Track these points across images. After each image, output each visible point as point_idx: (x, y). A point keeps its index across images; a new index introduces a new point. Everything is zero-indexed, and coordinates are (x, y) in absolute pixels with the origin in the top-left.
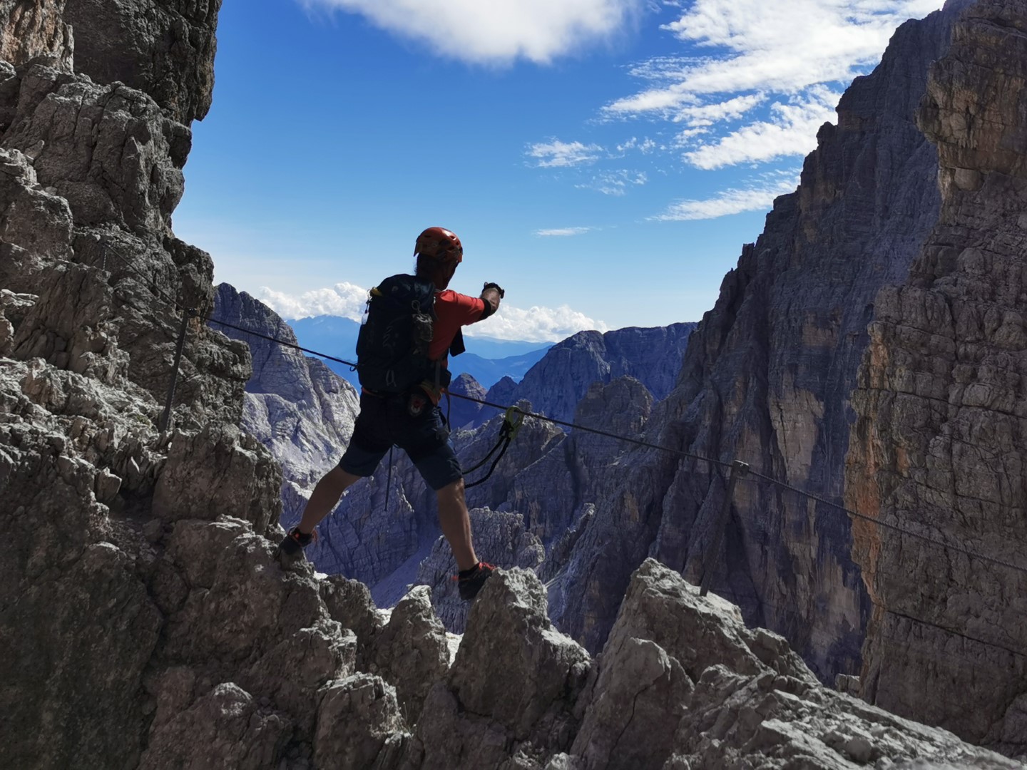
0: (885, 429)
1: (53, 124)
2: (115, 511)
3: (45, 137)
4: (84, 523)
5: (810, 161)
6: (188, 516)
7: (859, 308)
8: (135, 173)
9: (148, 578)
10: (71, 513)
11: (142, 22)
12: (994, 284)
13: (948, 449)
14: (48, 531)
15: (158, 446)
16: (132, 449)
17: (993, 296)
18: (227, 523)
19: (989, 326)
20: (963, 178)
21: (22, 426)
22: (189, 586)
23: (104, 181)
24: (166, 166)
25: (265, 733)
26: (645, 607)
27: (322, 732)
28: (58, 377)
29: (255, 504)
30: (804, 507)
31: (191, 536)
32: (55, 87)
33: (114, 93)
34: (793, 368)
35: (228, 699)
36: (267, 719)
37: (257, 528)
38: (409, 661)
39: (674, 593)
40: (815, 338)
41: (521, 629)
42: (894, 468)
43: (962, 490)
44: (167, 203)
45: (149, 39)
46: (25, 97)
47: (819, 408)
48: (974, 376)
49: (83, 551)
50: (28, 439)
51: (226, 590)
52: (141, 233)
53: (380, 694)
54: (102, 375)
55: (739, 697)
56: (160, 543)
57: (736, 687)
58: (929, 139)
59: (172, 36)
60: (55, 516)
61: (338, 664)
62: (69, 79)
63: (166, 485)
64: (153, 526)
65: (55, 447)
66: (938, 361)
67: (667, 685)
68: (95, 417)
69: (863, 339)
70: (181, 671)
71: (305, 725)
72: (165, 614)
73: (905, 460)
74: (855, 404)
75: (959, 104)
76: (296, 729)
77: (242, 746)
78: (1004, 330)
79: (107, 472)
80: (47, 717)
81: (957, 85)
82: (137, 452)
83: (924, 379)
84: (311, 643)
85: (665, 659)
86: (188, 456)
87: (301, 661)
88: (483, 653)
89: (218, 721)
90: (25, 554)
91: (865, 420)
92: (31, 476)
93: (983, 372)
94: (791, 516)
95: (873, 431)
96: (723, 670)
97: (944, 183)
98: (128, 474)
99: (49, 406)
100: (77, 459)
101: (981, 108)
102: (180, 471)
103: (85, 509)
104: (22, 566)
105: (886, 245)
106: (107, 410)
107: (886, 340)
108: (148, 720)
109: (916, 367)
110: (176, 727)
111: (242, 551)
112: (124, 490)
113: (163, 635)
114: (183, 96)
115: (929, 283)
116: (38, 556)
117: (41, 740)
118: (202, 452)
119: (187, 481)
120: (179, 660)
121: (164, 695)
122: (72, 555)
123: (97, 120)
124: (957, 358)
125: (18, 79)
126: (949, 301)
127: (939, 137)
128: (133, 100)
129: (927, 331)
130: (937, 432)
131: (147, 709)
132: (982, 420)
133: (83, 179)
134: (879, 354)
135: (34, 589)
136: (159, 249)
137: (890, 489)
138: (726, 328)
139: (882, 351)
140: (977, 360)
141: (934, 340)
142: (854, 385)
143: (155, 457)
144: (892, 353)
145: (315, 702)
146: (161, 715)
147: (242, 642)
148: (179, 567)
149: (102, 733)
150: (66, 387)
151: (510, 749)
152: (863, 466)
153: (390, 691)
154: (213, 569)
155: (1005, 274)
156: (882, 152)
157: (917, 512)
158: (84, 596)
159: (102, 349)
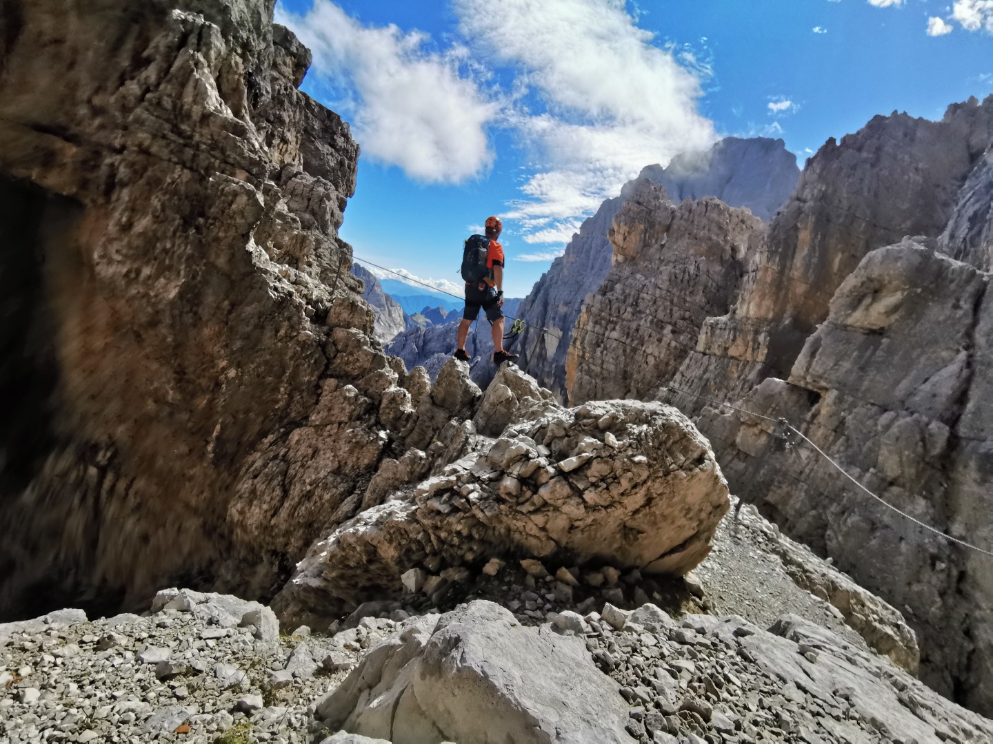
0: (582, 343)
1: (294, 189)
2: (312, 321)
3: (291, 194)
4: (300, 323)
5: (569, 246)
6: (339, 326)
7: (579, 301)
8: (325, 212)
9: (323, 346)
10: (295, 319)
11: (329, 157)
12: (626, 297)
13: (602, 352)
14: (286, 324)
15: (330, 301)
16: (320, 300)
17: (624, 301)
18: (354, 330)
19: (622, 312)
20: (620, 258)
21: (277, 284)
22: (338, 351)
23: (313, 213)
24: (337, 211)
25: (362, 403)
26: (504, 375)
27: (383, 405)
28: (292, 271)
29: (365, 326)
30: (551, 367)
31: (340, 333)
32: (295, 175)
33: (318, 181)
34: (554, 319)
35: (349, 390)
36: (362, 399)
37: (365, 333)
38: (416, 388)
39: (515, 371)
40: (562, 310)
41: (459, 378)
42: (583, 357)
43: (604, 366)
44: (337, 225)
45: (332, 164)
46: (284, 178)
47: (561, 334)
48: (614, 329)
49: (299, 333)
50: (280, 289)
51: (351, 354)
52: (326, 235)
53: (405, 395)
54: (310, 274)
55: (535, 408)
56: (328, 334)
57: (534, 404)
58: (610, 242)
59: (341, 164)
60: (289, 319)
61: (390, 383)
62: (300, 173)
63: (332, 316)
64: (325, 328)
65: (290, 294)
66: (603, 322)
67: (509, 402)
68: (306, 287)
69: (579, 311)
70: (332, 380)
71: (376, 403)
72: (328, 359)
73: (587, 355)
74: (574, 333)
75: (622, 231)
76: (373, 404)
77: (353, 407)
78: (626, 314)
79: (310, 307)
80: (282, 389)
81: (622, 224)
82: (322, 302)
83: (598, 327)
84: (381, 375)
85: (510, 393)
86: (340, 305)
87: (377, 381)
88: (444, 385)
89: (345, 398)
90: (277, 331)
91: (576, 339)
92: (281, 303)
93: (618, 327)
94: (547, 369)
95: (578, 343)
96: (530, 398)
97: (613, 259)
98: (318, 309)
99: (289, 280)
100: (298, 300)
101: (629, 233)
102: (338, 310)
103: (300, 318)
104: (276, 335)
105: (591, 279)
106: (311, 285)
107: (587, 312)
108: (319, 395)
109: (596, 323)
110: (329, 397)
111: (359, 341)
112: (316, 314)
113: (327, 367)
114: (345, 187)
115: (604, 294)
116: (282, 332)
117: (280, 397)
118: (346, 303)
119: (340, 314)
120: (332, 376)
121: (326, 388)
122: (295, 334)
123: (312, 190)
124: (610, 322)
125: (281, 171)
126: (610, 301)
127: (614, 242)
128: (325, 184)
129: (601, 311)
130: (599, 346)
131: (319, 391)
132: (615, 344)
133: (305, 212)
134: (584, 316)
135: (280, 344)
136: (333, 241)
137: (581, 364)
138: (533, 302)
139: (585, 316)
140: (616, 323)
141: (603, 314)
142: (574, 327)
143: (329, 304)
144: (588, 317)
145: (381, 396)
146: (324, 393)
147: (356, 372)
148: (335, 344)
149: (302, 398)
150: (296, 275)
151: (450, 418)
152: (573, 355)
153: (409, 396)
154: (347, 346)
155: (629, 295)
156: (593, 246)
157: (589, 372)
158: (298, 349)
159: (310, 265)
